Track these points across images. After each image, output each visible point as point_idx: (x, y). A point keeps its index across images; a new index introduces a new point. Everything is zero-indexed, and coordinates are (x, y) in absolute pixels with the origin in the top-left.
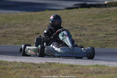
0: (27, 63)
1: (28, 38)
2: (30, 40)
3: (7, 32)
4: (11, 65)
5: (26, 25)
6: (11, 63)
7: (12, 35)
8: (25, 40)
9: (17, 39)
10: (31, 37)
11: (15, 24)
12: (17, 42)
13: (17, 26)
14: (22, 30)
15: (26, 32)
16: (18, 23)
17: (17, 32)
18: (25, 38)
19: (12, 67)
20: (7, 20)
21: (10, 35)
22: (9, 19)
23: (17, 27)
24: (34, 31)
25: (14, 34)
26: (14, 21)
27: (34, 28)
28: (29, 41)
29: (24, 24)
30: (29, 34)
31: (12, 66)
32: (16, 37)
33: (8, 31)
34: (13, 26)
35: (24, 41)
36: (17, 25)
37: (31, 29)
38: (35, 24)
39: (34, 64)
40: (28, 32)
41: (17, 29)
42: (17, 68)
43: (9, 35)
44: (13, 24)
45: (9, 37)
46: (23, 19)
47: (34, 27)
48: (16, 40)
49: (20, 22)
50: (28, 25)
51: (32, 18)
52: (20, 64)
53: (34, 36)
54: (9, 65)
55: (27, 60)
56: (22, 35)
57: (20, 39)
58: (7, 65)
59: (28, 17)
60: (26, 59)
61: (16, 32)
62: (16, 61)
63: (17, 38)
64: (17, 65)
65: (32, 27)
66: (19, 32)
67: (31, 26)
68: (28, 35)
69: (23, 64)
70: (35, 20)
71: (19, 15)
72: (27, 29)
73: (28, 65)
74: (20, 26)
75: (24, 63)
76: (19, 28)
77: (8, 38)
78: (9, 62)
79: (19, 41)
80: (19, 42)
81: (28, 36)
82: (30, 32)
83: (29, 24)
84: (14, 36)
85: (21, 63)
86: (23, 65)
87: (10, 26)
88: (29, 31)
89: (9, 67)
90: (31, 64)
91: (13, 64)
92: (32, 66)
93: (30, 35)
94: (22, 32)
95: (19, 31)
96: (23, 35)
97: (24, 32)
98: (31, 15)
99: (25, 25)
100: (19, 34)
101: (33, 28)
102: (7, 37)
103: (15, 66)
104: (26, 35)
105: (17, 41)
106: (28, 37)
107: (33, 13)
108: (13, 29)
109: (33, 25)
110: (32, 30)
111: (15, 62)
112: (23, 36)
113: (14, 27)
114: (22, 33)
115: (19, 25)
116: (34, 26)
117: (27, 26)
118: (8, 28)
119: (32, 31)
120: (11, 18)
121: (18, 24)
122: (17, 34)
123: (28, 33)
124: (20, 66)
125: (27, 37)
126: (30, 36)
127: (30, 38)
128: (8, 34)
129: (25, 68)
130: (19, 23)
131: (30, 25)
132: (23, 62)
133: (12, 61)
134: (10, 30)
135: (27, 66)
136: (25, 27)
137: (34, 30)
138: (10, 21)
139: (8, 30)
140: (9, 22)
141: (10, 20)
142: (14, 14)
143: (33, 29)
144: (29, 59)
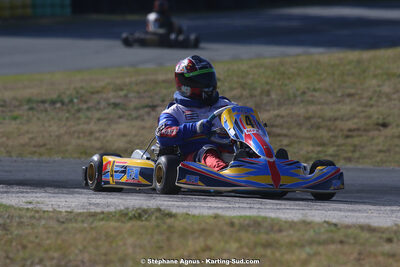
0: (348, 227)
1: (349, 140)
2: (355, 146)
3: (279, 121)
4: (291, 232)
5: (343, 96)
6: (292, 225)
7: (295, 130)
8: (338, 146)
9: (313, 145)
10: (361, 136)
11: (304, 93)
12: (310, 155)
13: (310, 98)
14: (329, 113)
15: (342, 119)
16: (315, 90)
17: (313, 121)
18: (340, 141)
19: (295, 240)
20: (279, 80)
21: (289, 129)
22: (284, 73)
23: (312, 103)
24: (369, 117)
25: (300, 125)
26: (301, 84)
27: (372, 106)
28: (354, 151)
29: (334, 91)
30: (354, 126)
31: (295, 236)
32: (308, 135)
33: (282, 117)
34: (299, 99)
35: (337, 151)
36: (312, 96)
37: (359, 109)
38: (375, 92)
39: (371, 229)
40: (348, 120)
41: (312, 108)
42: (311, 242)
43: (285, 131)
44: (299, 93)
45: (285, 136)
46: (333, 74)
47: (372, 102)
48: (310, 148)
49: (322, 85)
50: (350, 95)
51: (364, 71)
52: (323, 230)
53: (371, 134)
54: (284, 234)
55: (347, 214)
56: (329, 130)
57: (323, 145)
58: (280, 231)
59: (348, 67)
60: (344, 211)
61: (308, 119)
62: (309, 219)
63: (312, 138)
64: (311, 233)
65: (364, 101)
66: (320, 120)
67: (361, 98)
68: (350, 130)
69: (333, 228)
70: (375, 76)
71: (318, 62)
72: (348, 108)
73: (350, 231)
74: (322, 100)
75: (335, 225)
76: (319, 107)
77: (280, 141)
78: (286, 222)
79: (320, 149)
80: (319, 152)
81: (350, 133)
82: (356, 120)
83: (353, 91)
84: (303, 132)
85: (325, 225)
86: (332, 231)
87: (288, 100)
88: (354, 117)
89: (287, 240)
90: (362, 228)
91: (298, 230)
92: (365, 235)
93: (358, 129)
94: (330, 120)
95: (319, 117)
96: (333, 131)
97: (336, 119)
98: (359, 62)
99: (339, 94)
100: (318, 128)
101: (366, 106)
102: (279, 135)
103: (307, 237)
104: (342, 130)
105: (312, 151)
106: (351, 137)
107: (367, 55)
108: (299, 110)
109: (366, 95)
110: (363, 111)
111: (306, 224)
112: (331, 134)
113: (302, 101)
114: (329, 123)
115: (317, 94)
116: (371, 99)
117: (348, 100)
118: (280, 105)
119: (362, 115)
120: (292, 70)
121: (314, 93)
122: (312, 126)
123: (350, 124)
124: (324, 237)
125: (347, 137)
126: (355, 133)
127: (356, 141)
128: (281, 126)
129: (341, 242)
130: (319, 90)
131: (357, 97)
132: (334, 221)
133: (296, 219)
134: (288, 111)
135: (346, 236)
136: (339, 102)
137: (372, 111)
138: (287, 82)
139: (283, 111)
140: (286, 85)
141: (289, 78)
142: (301, 59)
143: (367, 109)
144: (353, 211)
